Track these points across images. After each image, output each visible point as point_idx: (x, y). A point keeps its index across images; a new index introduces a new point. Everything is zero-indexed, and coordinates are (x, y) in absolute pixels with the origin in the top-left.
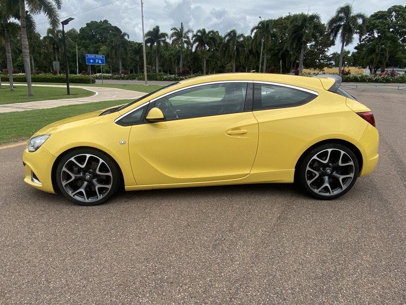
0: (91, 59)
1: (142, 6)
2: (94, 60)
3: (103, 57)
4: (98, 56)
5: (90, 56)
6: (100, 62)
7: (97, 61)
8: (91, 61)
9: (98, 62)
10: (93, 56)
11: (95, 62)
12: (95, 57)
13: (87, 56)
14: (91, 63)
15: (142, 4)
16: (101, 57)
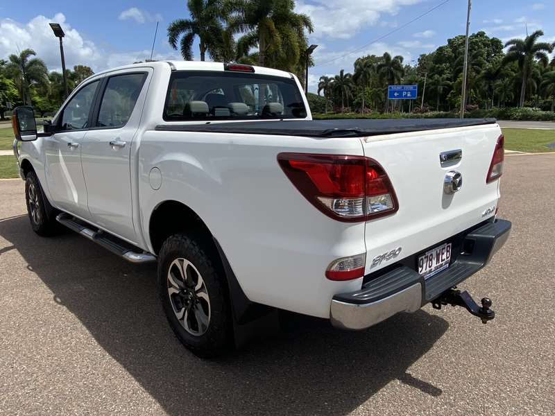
0: (395, 92)
1: (469, 8)
3: (414, 88)
4: (406, 87)
5: (394, 88)
6: (409, 95)
7: (404, 93)
8: (396, 94)
9: (406, 96)
10: (399, 88)
11: (400, 95)
13: (390, 88)
14: (394, 97)
15: (469, 5)
16: (411, 87)
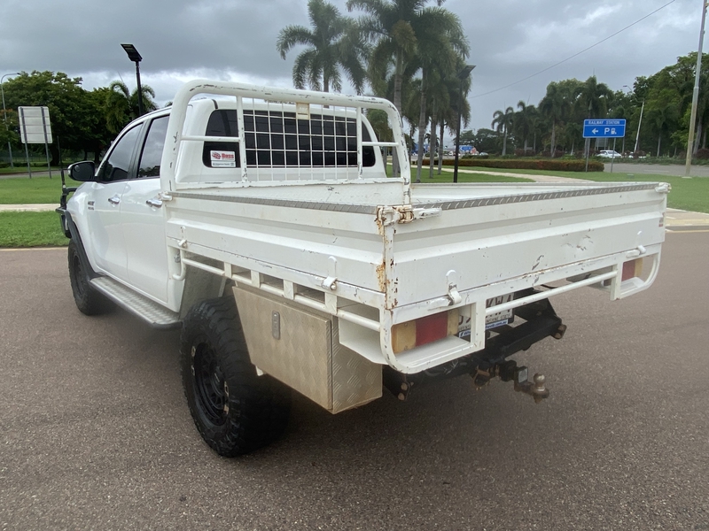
0: (593, 128)
1: (704, 11)
2: (601, 129)
3: (621, 122)
4: (610, 122)
5: (592, 122)
6: (613, 132)
7: (606, 130)
8: (594, 131)
9: (609, 133)
10: (599, 122)
11: (601, 132)
12: (605, 123)
13: (587, 123)
14: (593, 135)
16: (617, 122)
